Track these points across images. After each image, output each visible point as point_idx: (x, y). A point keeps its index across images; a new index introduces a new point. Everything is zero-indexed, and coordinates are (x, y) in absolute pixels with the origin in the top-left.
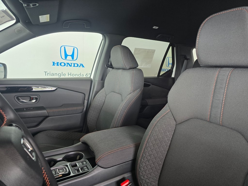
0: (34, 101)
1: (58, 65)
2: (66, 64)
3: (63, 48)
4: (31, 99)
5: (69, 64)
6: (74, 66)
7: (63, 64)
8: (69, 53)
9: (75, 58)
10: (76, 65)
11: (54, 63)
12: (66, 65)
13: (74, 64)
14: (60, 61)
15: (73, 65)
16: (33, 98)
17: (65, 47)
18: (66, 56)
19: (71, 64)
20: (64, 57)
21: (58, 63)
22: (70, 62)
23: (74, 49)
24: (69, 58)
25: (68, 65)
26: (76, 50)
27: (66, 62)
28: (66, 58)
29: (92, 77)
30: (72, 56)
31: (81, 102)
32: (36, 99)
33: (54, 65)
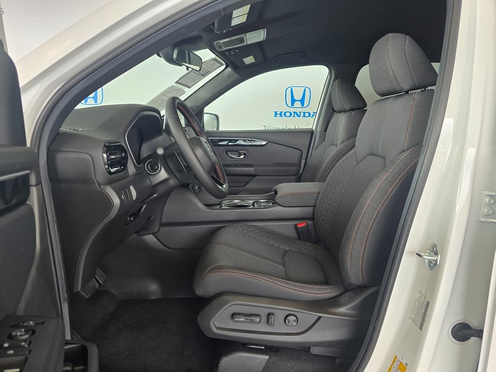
0: (242, 157)
1: (281, 116)
2: (293, 113)
3: (289, 91)
4: (240, 155)
5: (296, 113)
6: (304, 116)
7: (288, 114)
8: (298, 97)
9: (306, 104)
10: (307, 115)
11: (276, 112)
12: (293, 115)
13: (304, 113)
14: (285, 109)
15: (302, 114)
16: (241, 153)
17: (292, 89)
18: (293, 101)
19: (300, 113)
20: (289, 104)
21: (281, 112)
22: (297, 111)
23: (305, 89)
24: (298, 104)
25: (295, 115)
26: (307, 91)
27: (292, 110)
28: (293, 104)
29: (314, 128)
30: (302, 101)
31: (296, 161)
32: (245, 154)
33: (276, 116)
